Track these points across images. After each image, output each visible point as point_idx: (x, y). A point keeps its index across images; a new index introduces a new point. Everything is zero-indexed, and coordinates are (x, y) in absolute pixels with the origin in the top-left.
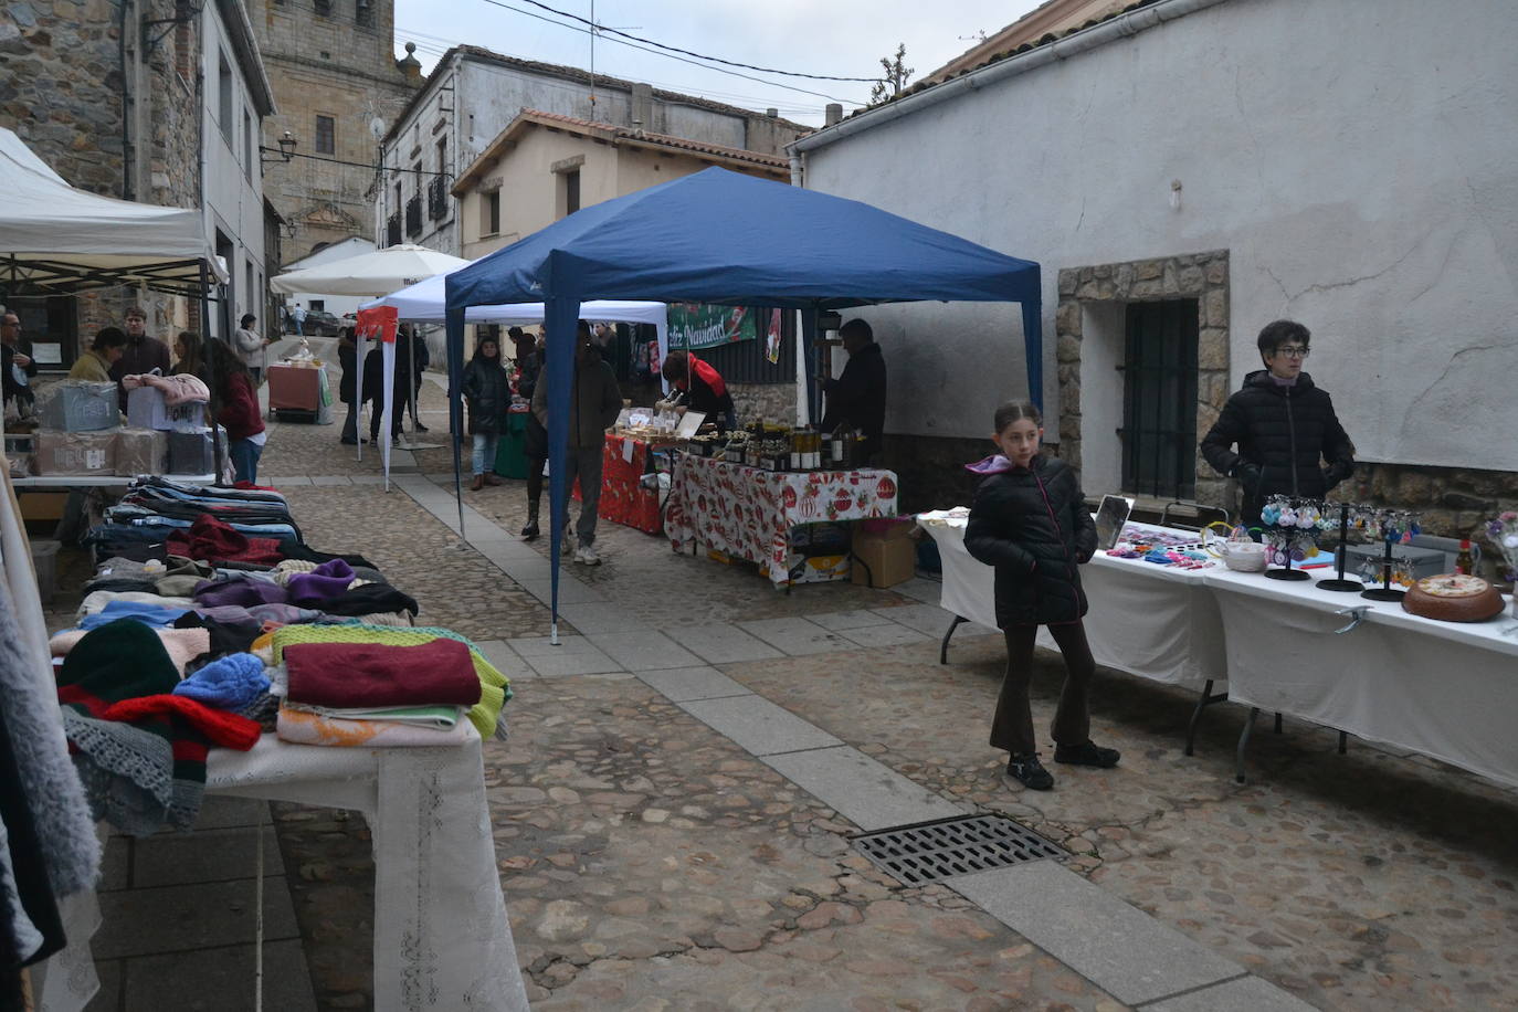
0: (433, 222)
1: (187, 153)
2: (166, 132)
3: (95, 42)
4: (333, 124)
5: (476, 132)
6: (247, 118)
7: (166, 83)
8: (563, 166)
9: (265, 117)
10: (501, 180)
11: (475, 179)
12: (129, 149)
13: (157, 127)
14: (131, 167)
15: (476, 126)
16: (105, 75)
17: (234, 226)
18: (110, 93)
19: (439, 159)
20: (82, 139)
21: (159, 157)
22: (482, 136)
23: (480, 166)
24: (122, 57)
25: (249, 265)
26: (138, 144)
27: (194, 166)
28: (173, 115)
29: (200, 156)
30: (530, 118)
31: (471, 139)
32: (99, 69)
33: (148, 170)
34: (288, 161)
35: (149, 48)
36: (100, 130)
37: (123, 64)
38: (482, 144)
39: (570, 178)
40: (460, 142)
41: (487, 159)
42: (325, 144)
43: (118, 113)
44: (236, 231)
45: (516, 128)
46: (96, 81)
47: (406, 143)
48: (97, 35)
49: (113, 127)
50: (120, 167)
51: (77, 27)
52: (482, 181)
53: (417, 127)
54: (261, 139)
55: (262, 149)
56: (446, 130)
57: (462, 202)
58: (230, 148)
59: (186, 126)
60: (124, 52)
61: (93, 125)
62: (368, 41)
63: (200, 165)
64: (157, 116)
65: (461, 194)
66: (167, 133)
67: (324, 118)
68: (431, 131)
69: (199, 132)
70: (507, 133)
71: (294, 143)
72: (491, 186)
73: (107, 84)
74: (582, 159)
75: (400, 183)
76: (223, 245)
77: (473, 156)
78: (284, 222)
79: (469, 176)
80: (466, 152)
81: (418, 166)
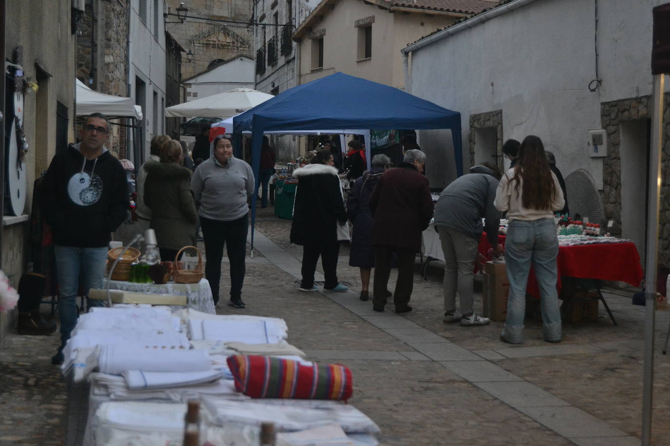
0: (283, 57)
1: (121, 38)
7: (112, 7)
8: (362, 23)
11: (309, 28)
13: (108, 31)
14: (95, 54)
17: (146, 72)
19: (288, 12)
21: (108, 47)
23: (311, 20)
25: (155, 94)
27: (124, 44)
28: (115, 22)
29: (128, 39)
33: (103, 55)
34: (182, 22)
39: (366, 30)
40: (299, 3)
41: (315, 17)
44: (147, 75)
50: (88, 53)
52: (312, 31)
54: (165, 9)
55: (165, 15)
58: (145, 24)
59: (121, 25)
63: (128, 43)
64: (108, 25)
66: (113, 33)
69: (128, 25)
72: (318, 35)
74: (374, 17)
75: (265, 25)
76: (140, 84)
77: (307, 13)
78: (184, 51)
79: (304, 27)
80: (304, 9)
81: (276, 15)
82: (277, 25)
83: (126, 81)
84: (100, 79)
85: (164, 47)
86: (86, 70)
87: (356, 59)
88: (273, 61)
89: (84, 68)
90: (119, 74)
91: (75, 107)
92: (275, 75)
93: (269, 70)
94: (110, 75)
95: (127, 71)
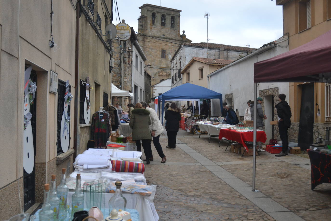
0: (179, 78)
1: (130, 74)
2: (126, 73)
3: (117, 61)
4: (165, 51)
5: (186, 60)
6: (141, 62)
7: (127, 65)
8: (200, 68)
9: (145, 61)
10: (190, 71)
11: (186, 70)
12: (121, 76)
14: (121, 79)
15: (186, 59)
16: (118, 65)
17: (138, 84)
18: (119, 68)
19: (180, 65)
20: (115, 75)
21: (125, 76)
22: (187, 61)
23: (186, 68)
24: (120, 62)
25: (141, 90)
26: (122, 75)
27: (131, 76)
28: (128, 69)
29: (132, 74)
30: (194, 59)
31: (185, 62)
32: (117, 64)
33: (124, 79)
34: (149, 69)
35: (124, 61)
36: (117, 73)
37: (121, 63)
38: (187, 63)
39: (201, 70)
40: (183, 63)
41: (187, 67)
42: (163, 56)
43: (120, 71)
45: (192, 61)
46: (117, 66)
47: (175, 61)
48: (117, 59)
49: (119, 73)
50: (120, 78)
51: (115, 59)
52: (186, 71)
53: (177, 58)
54: (144, 65)
55: (144, 67)
56: (181, 60)
57: (183, 75)
58: (137, 70)
59: (130, 70)
60: (121, 62)
61: (116, 73)
62: (174, 31)
64: (125, 70)
65: (183, 73)
67: (163, 50)
68: (179, 60)
69: (132, 70)
70: (190, 62)
71: (150, 65)
72: (188, 72)
73: (118, 66)
74: (204, 67)
75: (174, 69)
76: (136, 87)
77: (185, 66)
78: (152, 77)
79: (184, 70)
80: (184, 65)
81: (177, 66)
82: (177, 69)
83: (131, 86)
84: (123, 85)
85: (144, 76)
86: (119, 83)
87: (199, 79)
88: (176, 80)
89: (118, 83)
90: (129, 84)
91: (111, 94)
92: (177, 84)
93: (175, 82)
94: (126, 84)
95: (131, 83)
